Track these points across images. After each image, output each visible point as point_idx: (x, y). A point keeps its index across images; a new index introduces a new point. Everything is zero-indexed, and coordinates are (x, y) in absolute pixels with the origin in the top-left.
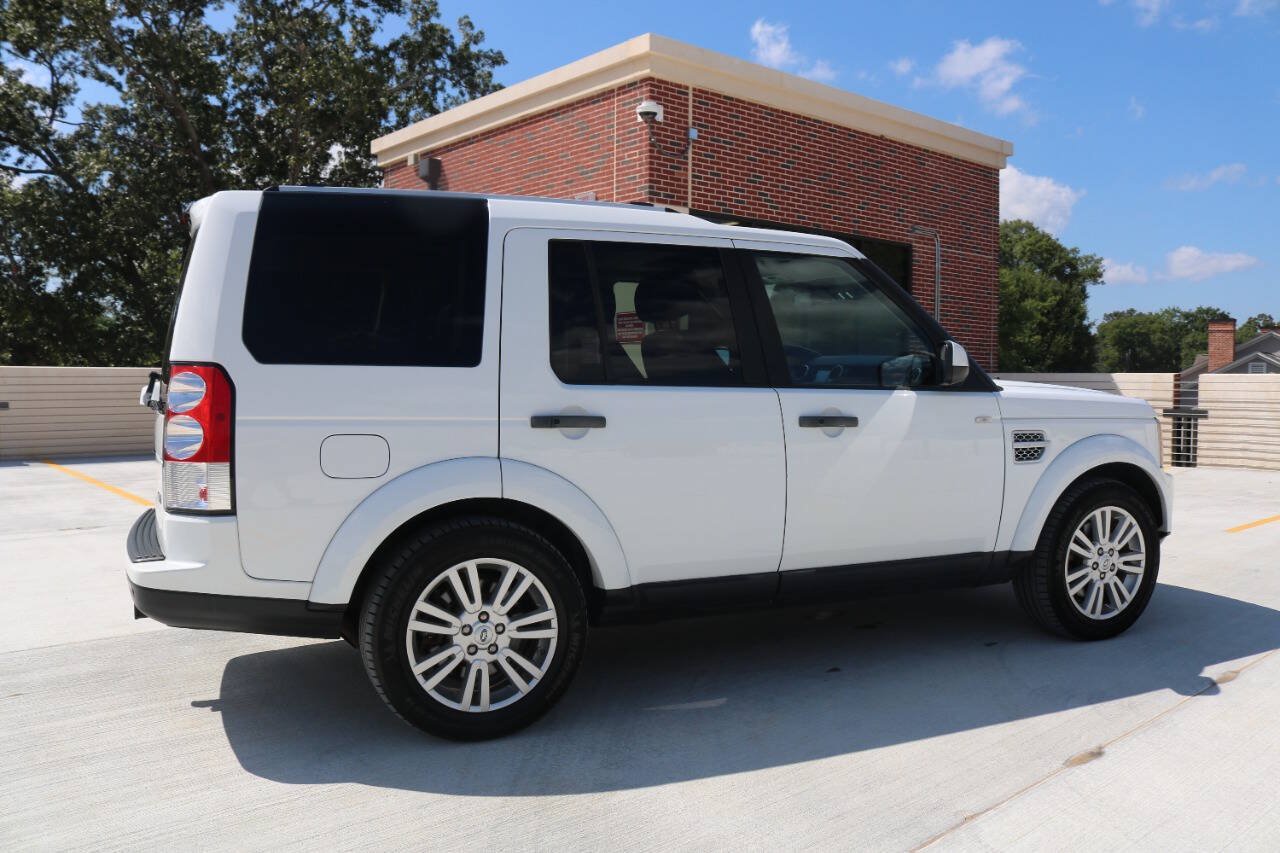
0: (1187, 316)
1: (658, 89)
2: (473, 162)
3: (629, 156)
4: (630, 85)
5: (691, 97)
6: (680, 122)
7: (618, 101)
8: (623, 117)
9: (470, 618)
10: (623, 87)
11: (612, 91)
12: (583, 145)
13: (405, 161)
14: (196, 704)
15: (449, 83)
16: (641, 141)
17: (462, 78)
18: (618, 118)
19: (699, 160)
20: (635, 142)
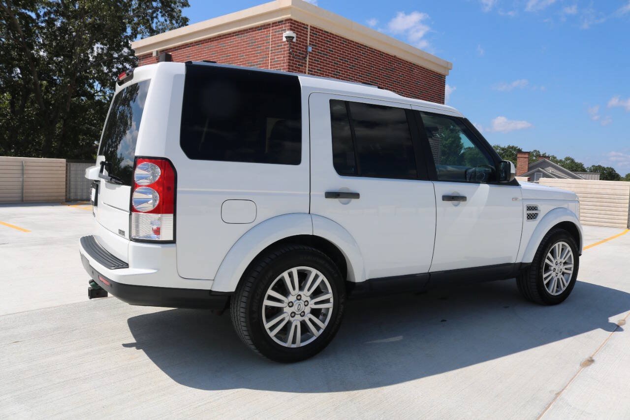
0: (503, 149)
1: (294, 25)
2: (190, 56)
3: (277, 58)
4: (279, 22)
5: (309, 30)
6: (303, 42)
7: (272, 30)
8: (275, 38)
9: (292, 298)
10: (275, 23)
11: (269, 24)
12: (252, 51)
13: (152, 54)
14: (125, 345)
15: (160, 15)
16: (284, 51)
17: (166, 12)
18: (272, 38)
19: (312, 62)
20: (281, 51)
